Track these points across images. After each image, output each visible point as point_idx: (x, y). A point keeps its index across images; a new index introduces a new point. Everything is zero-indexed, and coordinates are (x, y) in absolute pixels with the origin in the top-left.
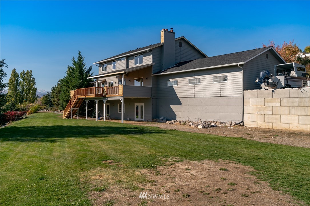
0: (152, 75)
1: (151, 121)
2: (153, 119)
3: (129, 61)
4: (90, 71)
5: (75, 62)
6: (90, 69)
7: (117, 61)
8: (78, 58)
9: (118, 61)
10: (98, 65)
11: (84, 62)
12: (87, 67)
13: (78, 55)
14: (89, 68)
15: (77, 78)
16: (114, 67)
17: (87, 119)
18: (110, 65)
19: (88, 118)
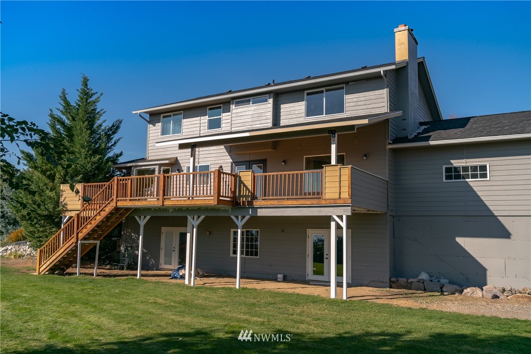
0: (390, 147)
1: (388, 285)
2: (393, 279)
3: (282, 106)
4: (114, 133)
5: (67, 104)
6: (115, 128)
7: (233, 107)
8: (79, 94)
9: (238, 104)
10: (147, 117)
11: (99, 107)
12: (105, 122)
13: (80, 86)
14: (113, 126)
15: (83, 147)
16: (215, 124)
17: (142, 275)
18: (199, 118)
19: (144, 272)
